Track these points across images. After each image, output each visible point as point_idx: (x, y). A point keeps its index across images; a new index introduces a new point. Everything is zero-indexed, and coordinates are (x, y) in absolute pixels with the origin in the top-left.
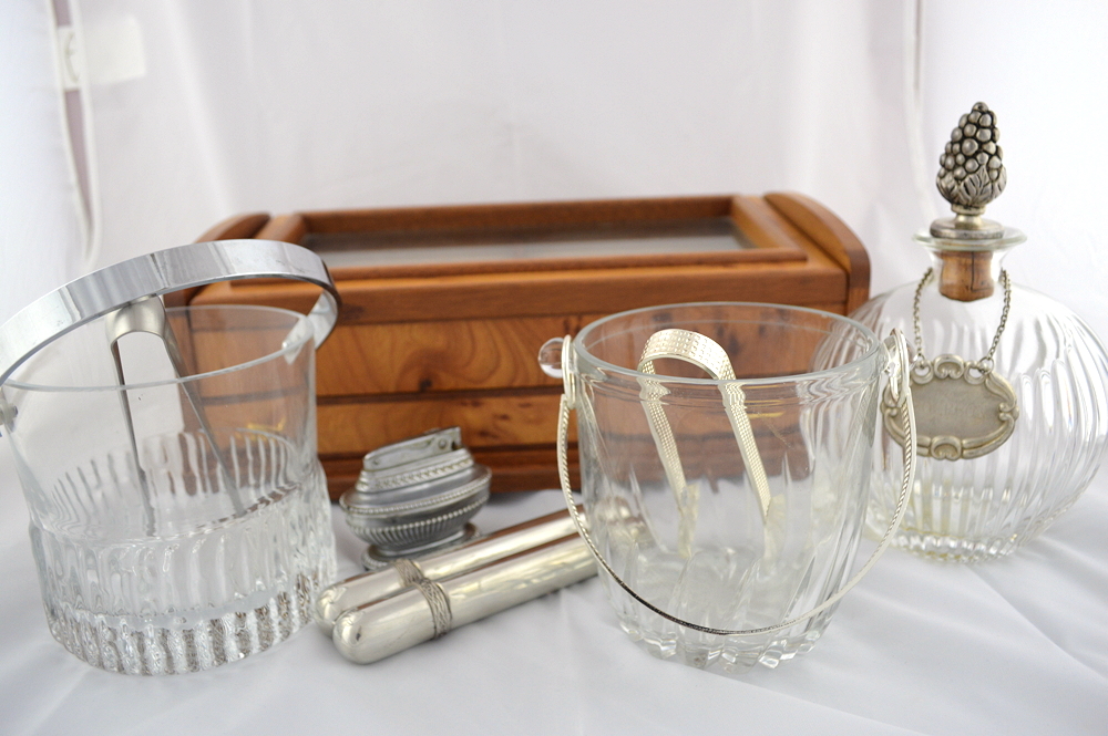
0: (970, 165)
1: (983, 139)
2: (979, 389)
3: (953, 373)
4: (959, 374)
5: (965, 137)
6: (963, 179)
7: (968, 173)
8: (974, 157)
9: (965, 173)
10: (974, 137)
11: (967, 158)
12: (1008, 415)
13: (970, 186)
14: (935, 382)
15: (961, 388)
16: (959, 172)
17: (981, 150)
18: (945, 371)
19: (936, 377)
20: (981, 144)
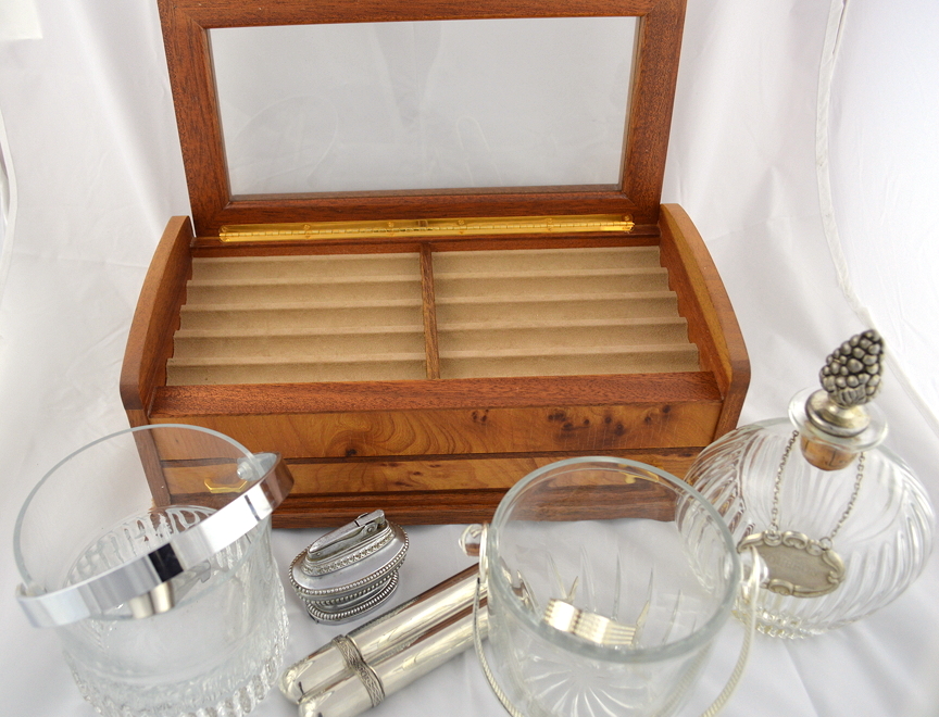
0: (852, 379)
1: (867, 363)
2: (817, 560)
3: (797, 545)
4: (802, 547)
5: (851, 356)
6: (843, 388)
7: (848, 385)
8: (856, 374)
9: (844, 385)
10: (861, 360)
11: (851, 374)
12: (836, 581)
13: (847, 397)
14: (782, 547)
15: (802, 554)
16: (841, 381)
17: (864, 371)
18: (792, 543)
19: (783, 544)
20: (865, 366)
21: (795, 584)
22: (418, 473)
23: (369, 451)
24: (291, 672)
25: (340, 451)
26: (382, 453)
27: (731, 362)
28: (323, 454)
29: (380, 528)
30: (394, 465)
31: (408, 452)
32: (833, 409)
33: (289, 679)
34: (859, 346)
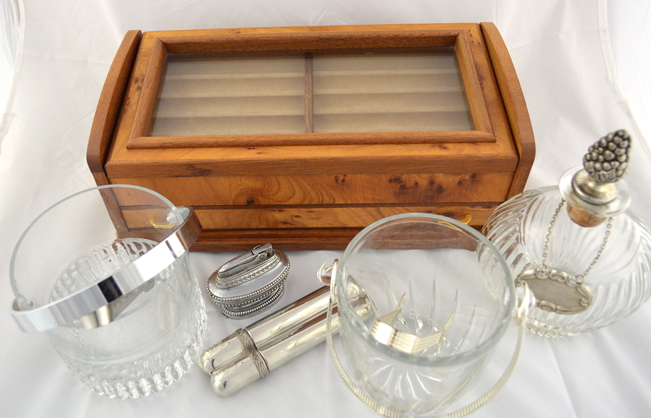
0: (606, 165)
1: (618, 154)
2: (573, 290)
3: (559, 280)
4: (563, 281)
5: (606, 148)
6: (599, 171)
7: (603, 169)
8: (609, 162)
9: (600, 169)
10: (613, 151)
11: (605, 161)
12: (586, 305)
13: (602, 177)
14: (549, 280)
15: (564, 286)
16: (598, 165)
17: (616, 159)
18: (556, 278)
19: (549, 278)
20: (616, 156)
21: (556, 305)
22: (298, 216)
23: (263, 201)
24: (207, 353)
25: (243, 201)
26: (272, 203)
27: (522, 145)
28: (231, 203)
29: (269, 256)
30: (281, 211)
31: (291, 202)
32: (591, 184)
33: (204, 357)
34: (612, 141)
